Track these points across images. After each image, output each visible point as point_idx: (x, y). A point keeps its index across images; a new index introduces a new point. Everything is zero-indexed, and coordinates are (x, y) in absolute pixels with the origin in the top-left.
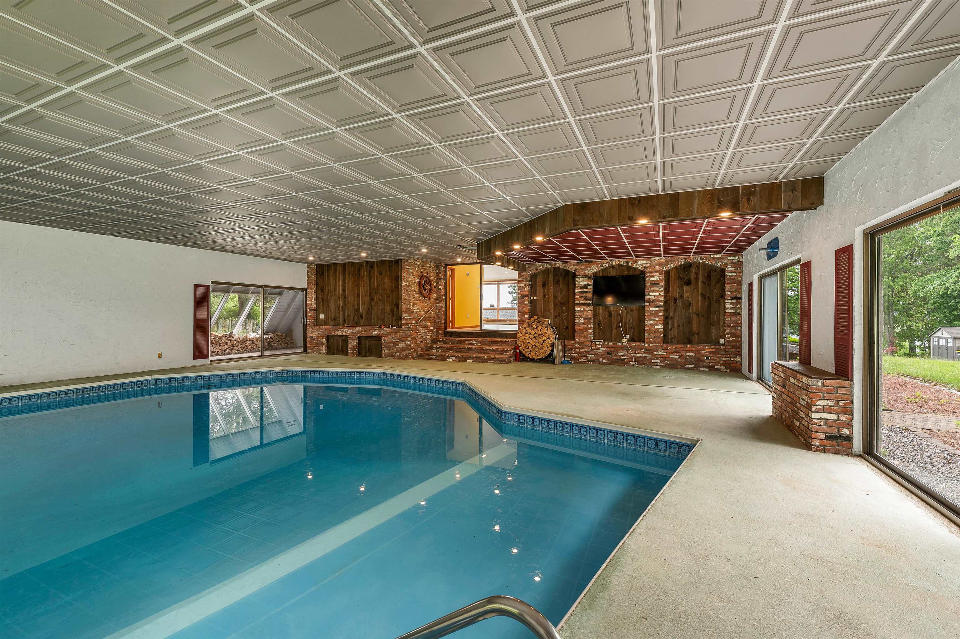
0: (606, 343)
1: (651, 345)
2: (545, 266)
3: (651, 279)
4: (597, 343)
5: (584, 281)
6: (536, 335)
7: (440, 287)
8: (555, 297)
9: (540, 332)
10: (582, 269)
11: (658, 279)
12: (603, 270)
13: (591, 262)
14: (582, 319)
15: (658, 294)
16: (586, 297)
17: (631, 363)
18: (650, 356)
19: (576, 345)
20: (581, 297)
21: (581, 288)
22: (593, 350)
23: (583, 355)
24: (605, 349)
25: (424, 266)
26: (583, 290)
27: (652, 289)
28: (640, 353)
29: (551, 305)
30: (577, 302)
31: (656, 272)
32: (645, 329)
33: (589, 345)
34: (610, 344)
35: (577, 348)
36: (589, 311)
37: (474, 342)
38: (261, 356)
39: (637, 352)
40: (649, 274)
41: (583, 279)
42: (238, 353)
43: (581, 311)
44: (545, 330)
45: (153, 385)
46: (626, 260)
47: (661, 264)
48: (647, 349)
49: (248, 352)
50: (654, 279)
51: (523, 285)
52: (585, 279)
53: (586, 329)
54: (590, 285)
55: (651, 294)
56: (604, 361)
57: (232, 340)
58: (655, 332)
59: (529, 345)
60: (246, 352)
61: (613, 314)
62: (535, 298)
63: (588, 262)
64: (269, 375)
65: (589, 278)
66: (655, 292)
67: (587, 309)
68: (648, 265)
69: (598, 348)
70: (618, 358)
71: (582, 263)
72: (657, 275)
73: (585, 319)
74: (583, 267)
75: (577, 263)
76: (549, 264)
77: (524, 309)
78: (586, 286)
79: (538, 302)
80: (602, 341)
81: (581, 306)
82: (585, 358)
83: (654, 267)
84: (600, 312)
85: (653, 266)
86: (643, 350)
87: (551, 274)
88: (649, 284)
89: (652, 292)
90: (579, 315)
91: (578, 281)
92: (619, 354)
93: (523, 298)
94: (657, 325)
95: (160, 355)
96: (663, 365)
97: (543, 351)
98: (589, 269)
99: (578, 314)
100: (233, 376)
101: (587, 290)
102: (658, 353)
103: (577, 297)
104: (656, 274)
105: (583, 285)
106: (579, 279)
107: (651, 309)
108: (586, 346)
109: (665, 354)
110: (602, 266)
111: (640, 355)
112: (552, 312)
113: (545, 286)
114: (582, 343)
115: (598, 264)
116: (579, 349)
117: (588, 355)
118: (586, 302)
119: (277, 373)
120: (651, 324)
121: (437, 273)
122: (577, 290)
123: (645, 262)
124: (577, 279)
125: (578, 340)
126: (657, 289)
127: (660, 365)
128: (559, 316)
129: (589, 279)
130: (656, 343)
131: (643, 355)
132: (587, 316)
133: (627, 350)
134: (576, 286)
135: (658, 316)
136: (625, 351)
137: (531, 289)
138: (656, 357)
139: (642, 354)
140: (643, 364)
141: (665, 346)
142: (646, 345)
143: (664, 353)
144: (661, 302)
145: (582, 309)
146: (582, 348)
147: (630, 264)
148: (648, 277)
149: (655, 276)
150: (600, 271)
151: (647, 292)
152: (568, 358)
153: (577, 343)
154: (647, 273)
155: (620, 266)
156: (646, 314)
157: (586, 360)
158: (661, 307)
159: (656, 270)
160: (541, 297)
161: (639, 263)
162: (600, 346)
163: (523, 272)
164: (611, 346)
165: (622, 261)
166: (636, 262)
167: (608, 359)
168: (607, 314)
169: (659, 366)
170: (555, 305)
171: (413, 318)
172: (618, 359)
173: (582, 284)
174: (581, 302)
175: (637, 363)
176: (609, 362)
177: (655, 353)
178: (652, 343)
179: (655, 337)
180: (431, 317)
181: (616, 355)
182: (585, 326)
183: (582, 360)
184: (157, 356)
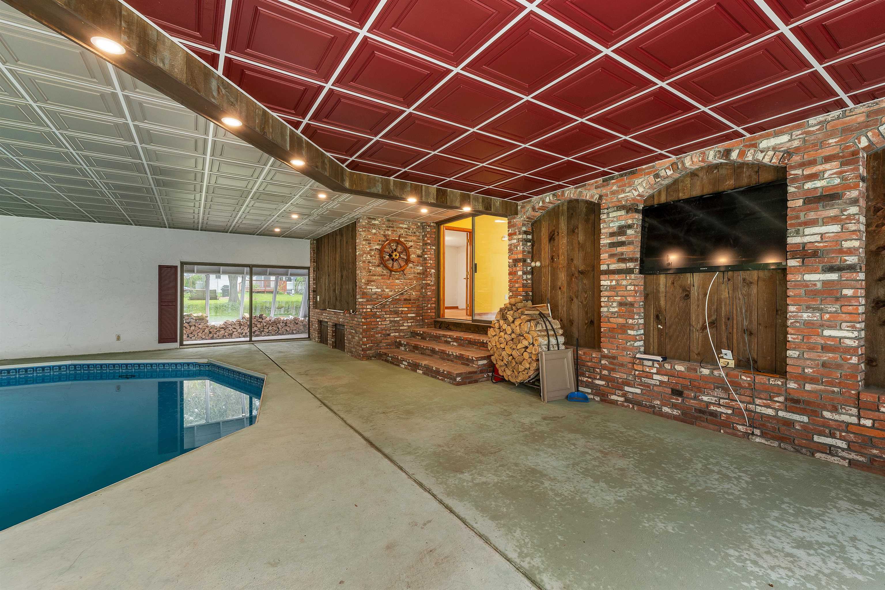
0: (667, 366)
1: (808, 387)
2: (547, 200)
3: (808, 185)
4: (646, 363)
5: (619, 218)
6: (513, 336)
7: (426, 256)
8: (571, 260)
9: (518, 330)
10: (613, 193)
11: (837, 181)
12: (668, 187)
13: (633, 173)
14: (615, 304)
15: (835, 228)
16: (622, 254)
17: (740, 427)
18: (805, 419)
19: (603, 362)
20: (611, 256)
21: (612, 234)
22: (640, 377)
23: (619, 386)
24: (665, 379)
25: (392, 227)
26: (615, 239)
27: (812, 215)
28: (768, 407)
29: (562, 277)
30: (603, 267)
31: (828, 159)
32: (786, 337)
33: (630, 366)
34: (680, 368)
35: (604, 367)
36: (629, 288)
37: (450, 340)
38: (249, 341)
39: (758, 401)
40: (799, 172)
41: (615, 214)
42: (268, 335)
43: (612, 288)
44: (526, 327)
45: (72, 371)
46: (722, 146)
47: (847, 130)
48: (796, 396)
49: (281, 334)
50: (819, 184)
51: (515, 241)
52: (619, 213)
53: (624, 328)
54: (630, 227)
55: (808, 231)
56: (666, 409)
57: (262, 322)
58: (825, 348)
59: (504, 353)
60: (278, 335)
61: (694, 292)
62: (538, 264)
63: (626, 174)
64: (191, 368)
65: (630, 209)
66: (824, 224)
67: (624, 283)
68: (796, 144)
69: (650, 376)
70: (703, 406)
71: (612, 178)
72: (832, 168)
73: (621, 304)
74: (615, 188)
75: (603, 181)
76: (554, 195)
77: (517, 285)
78: (622, 230)
79: (544, 270)
80: (660, 359)
81: (612, 277)
82: (620, 393)
83: (821, 144)
84: (662, 288)
85: (814, 145)
86: (781, 399)
87: (563, 214)
88: (800, 202)
89: (813, 223)
90: (608, 297)
91: (605, 222)
92: (705, 398)
93: (515, 266)
94: (830, 327)
95: (118, 338)
96: (861, 459)
97: (523, 368)
98: (628, 190)
99: (606, 293)
100: (152, 366)
101: (623, 239)
102: (837, 417)
103: (604, 256)
104: (827, 166)
105: (615, 229)
106: (608, 217)
107: (807, 277)
108: (622, 365)
109: (868, 423)
110: (657, 176)
111: (770, 412)
112: (565, 289)
113: (554, 240)
114: (614, 358)
115: (649, 173)
116: (610, 370)
117: (627, 388)
118: (622, 266)
119: (200, 366)
120: (808, 324)
121: (423, 236)
122: (605, 241)
123: (785, 138)
124: (603, 217)
125: (605, 351)
126: (832, 212)
127: (844, 454)
128: (577, 297)
129: (627, 212)
130: (831, 384)
131: (781, 414)
132: (625, 297)
133: (726, 390)
134: (603, 231)
135: (837, 299)
136: (719, 393)
137: (532, 248)
138: (829, 427)
139: (777, 410)
140: (781, 439)
141: (867, 397)
142: (792, 385)
143: (863, 422)
144: (850, 251)
145: (614, 283)
146: (613, 370)
147: (734, 155)
148: (796, 179)
149: (824, 171)
150: (659, 192)
151: (792, 225)
152: (587, 386)
153: (604, 357)
154: (794, 168)
155: (711, 168)
156: (790, 293)
157: (622, 399)
158: (852, 268)
159: (827, 152)
160: (547, 262)
161: (764, 144)
162: (654, 370)
163: (514, 218)
164: (680, 375)
165: (712, 153)
166: (755, 146)
167: (674, 406)
168: (679, 293)
169: (844, 459)
170: (571, 276)
171: (367, 301)
172: (700, 411)
173: (614, 226)
174: (613, 267)
175: (757, 432)
176: (676, 412)
177: (827, 414)
178: (813, 380)
179: (824, 365)
180: (410, 300)
181: (695, 398)
182: (621, 321)
183: (614, 397)
184: (115, 338)
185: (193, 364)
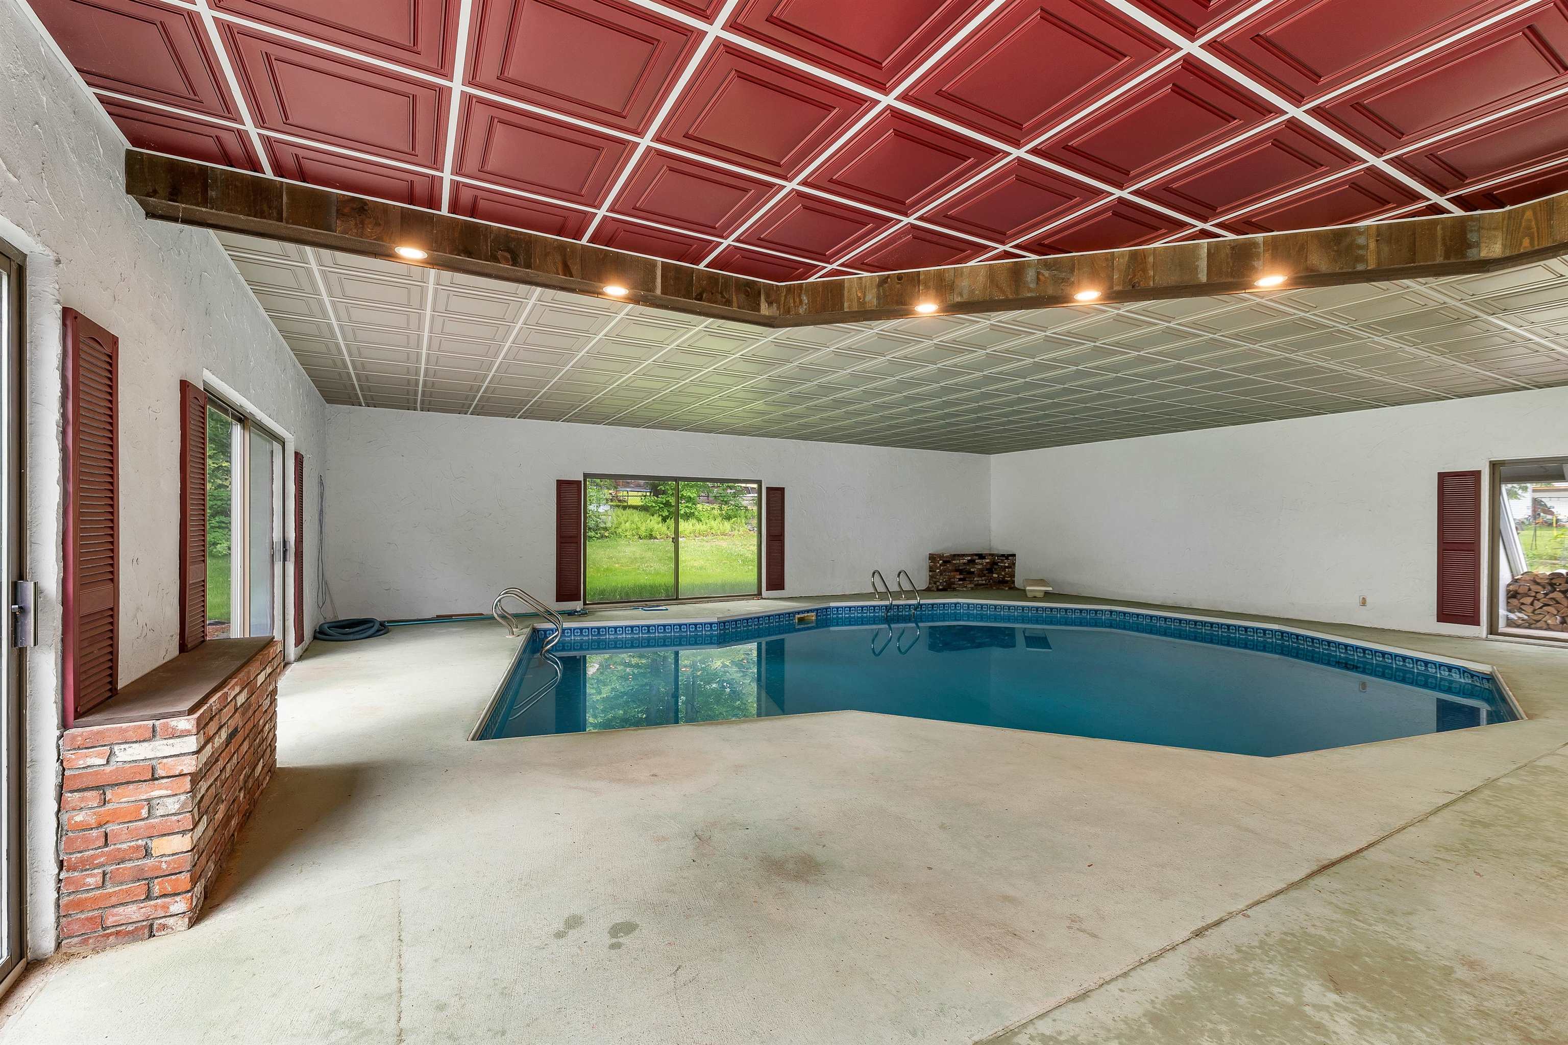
64: (1456, 676)
95: (1363, 602)
184: (1357, 601)
185: (1459, 669)
